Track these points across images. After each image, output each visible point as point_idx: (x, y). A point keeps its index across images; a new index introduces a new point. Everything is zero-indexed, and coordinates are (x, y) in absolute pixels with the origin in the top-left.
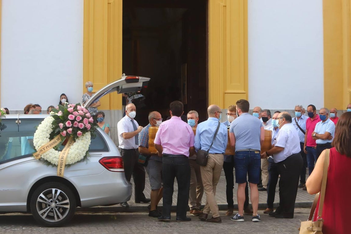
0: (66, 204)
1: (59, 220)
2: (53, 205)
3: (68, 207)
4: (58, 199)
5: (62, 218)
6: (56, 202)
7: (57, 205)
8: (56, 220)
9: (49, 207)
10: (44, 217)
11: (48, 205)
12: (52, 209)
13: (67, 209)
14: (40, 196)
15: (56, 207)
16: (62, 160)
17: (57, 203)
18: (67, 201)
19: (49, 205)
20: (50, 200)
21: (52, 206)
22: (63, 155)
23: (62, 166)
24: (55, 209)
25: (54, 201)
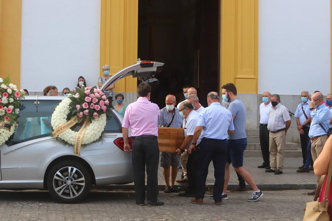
0: (82, 182)
1: (75, 197)
2: (69, 182)
3: (83, 184)
4: (73, 177)
5: (77, 195)
6: (72, 180)
8: (72, 197)
9: (65, 185)
10: (60, 194)
12: (68, 186)
13: (82, 186)
14: (57, 174)
15: (72, 184)
16: (79, 140)
17: (73, 181)
18: (83, 179)
19: (65, 183)
20: (66, 178)
21: (68, 183)
22: (80, 135)
23: (78, 146)
24: (71, 186)
25: (70, 178)
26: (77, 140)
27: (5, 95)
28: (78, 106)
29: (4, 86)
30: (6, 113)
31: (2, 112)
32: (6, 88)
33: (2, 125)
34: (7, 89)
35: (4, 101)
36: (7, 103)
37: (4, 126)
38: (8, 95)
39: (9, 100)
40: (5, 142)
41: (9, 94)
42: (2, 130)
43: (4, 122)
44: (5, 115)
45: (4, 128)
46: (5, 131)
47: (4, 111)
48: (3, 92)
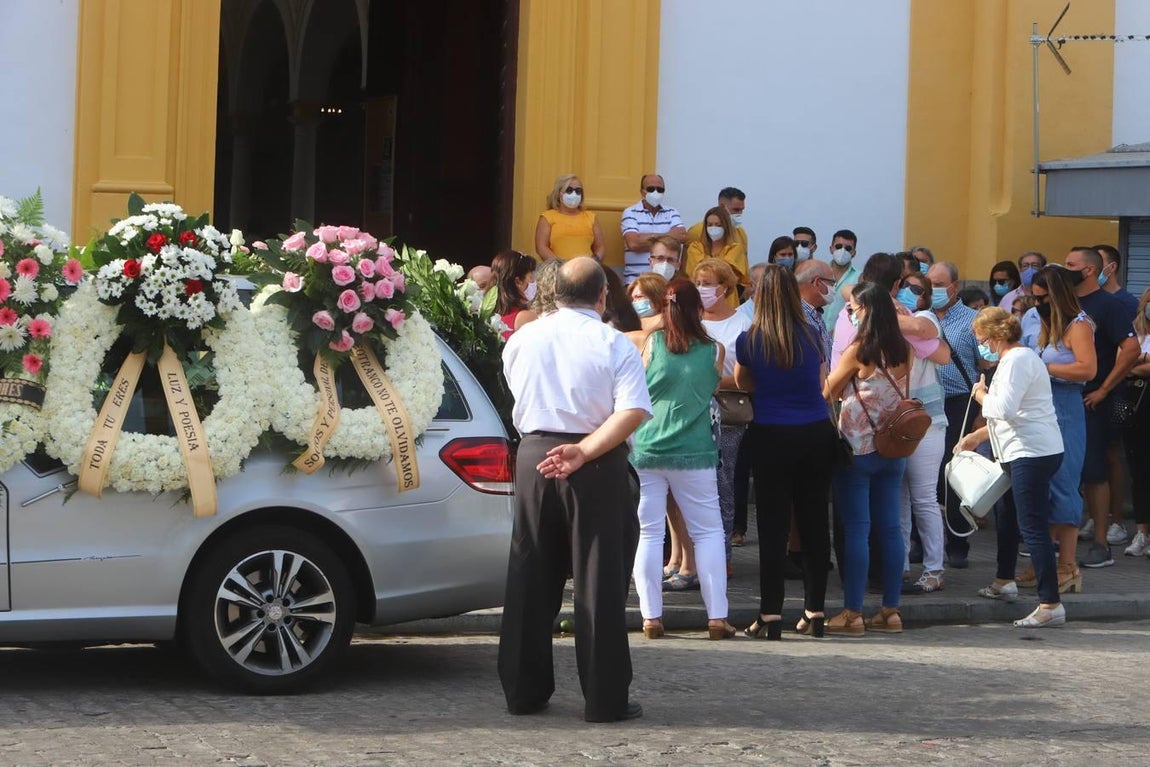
0: (323, 608)
1: (298, 668)
2: (275, 612)
3: (330, 618)
5: (306, 660)
6: (286, 603)
7: (291, 610)
8: (287, 668)
9: (260, 621)
10: (240, 658)
11: (255, 612)
12: (272, 626)
13: (324, 625)
14: (230, 580)
15: (287, 620)
16: (400, 431)
17: (292, 606)
18: (328, 597)
19: (261, 614)
20: (265, 594)
21: (271, 614)
22: (394, 415)
23: (407, 454)
24: (282, 628)
25: (279, 596)
26: (395, 436)
27: (27, 269)
28: (323, 316)
29: (22, 233)
30: (28, 339)
31: (11, 336)
32: (31, 242)
33: (12, 389)
34: (36, 245)
35: (25, 290)
36: (34, 301)
37: (19, 394)
38: (37, 269)
39: (40, 291)
40: (24, 458)
41: (42, 266)
42: (15, 409)
43: (22, 376)
44: (25, 348)
45: (21, 404)
46: (27, 414)
47: (21, 332)
48: (18, 258)
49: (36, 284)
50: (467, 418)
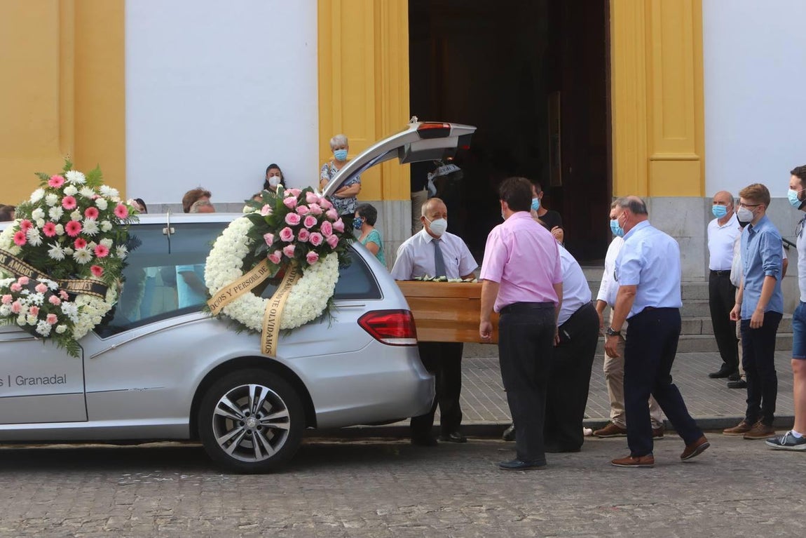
0: (283, 420)
1: (266, 457)
2: (252, 422)
3: (286, 426)
4: (262, 409)
5: (271, 452)
6: (258, 417)
7: (262, 422)
8: (259, 457)
9: (241, 428)
10: (229, 451)
11: (238, 423)
12: (249, 432)
13: (282, 431)
14: (221, 403)
15: (259, 427)
16: (272, 318)
17: (261, 419)
18: (285, 413)
19: (242, 424)
20: (245, 411)
21: (249, 425)
22: (274, 308)
23: (271, 333)
24: (256, 432)
25: (253, 413)
26: (268, 319)
27: (91, 213)
28: (269, 237)
29: (87, 192)
30: (94, 256)
31: (83, 255)
32: (94, 197)
33: (86, 286)
34: (96, 198)
35: (90, 227)
36: (97, 232)
37: (90, 289)
38: (97, 213)
39: (100, 226)
40: (94, 327)
41: (100, 211)
42: (87, 298)
43: (91, 278)
44: (93, 261)
45: (90, 295)
46: (94, 300)
47: (89, 252)
48: (86, 207)
49: (98, 222)
50: (380, 298)
